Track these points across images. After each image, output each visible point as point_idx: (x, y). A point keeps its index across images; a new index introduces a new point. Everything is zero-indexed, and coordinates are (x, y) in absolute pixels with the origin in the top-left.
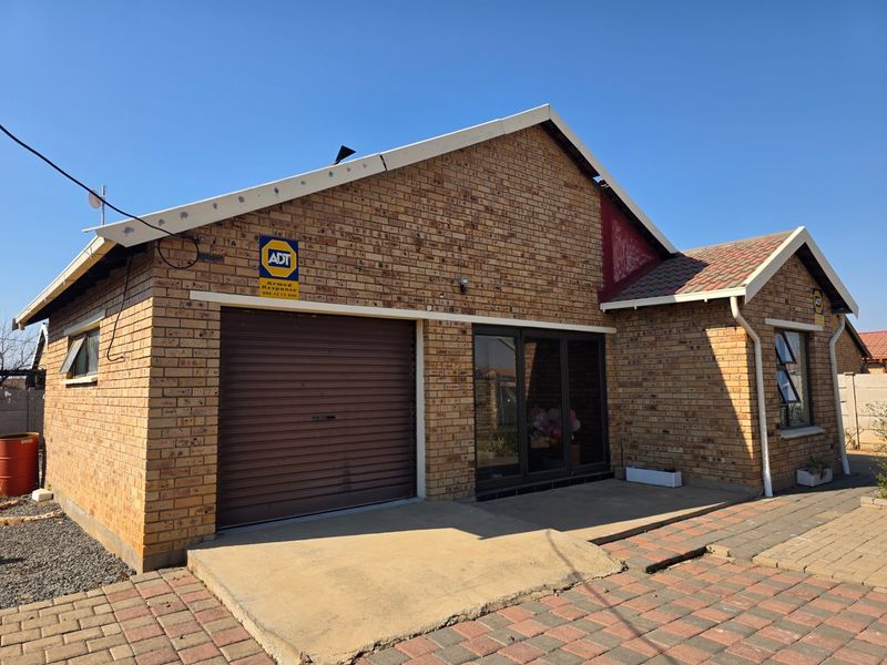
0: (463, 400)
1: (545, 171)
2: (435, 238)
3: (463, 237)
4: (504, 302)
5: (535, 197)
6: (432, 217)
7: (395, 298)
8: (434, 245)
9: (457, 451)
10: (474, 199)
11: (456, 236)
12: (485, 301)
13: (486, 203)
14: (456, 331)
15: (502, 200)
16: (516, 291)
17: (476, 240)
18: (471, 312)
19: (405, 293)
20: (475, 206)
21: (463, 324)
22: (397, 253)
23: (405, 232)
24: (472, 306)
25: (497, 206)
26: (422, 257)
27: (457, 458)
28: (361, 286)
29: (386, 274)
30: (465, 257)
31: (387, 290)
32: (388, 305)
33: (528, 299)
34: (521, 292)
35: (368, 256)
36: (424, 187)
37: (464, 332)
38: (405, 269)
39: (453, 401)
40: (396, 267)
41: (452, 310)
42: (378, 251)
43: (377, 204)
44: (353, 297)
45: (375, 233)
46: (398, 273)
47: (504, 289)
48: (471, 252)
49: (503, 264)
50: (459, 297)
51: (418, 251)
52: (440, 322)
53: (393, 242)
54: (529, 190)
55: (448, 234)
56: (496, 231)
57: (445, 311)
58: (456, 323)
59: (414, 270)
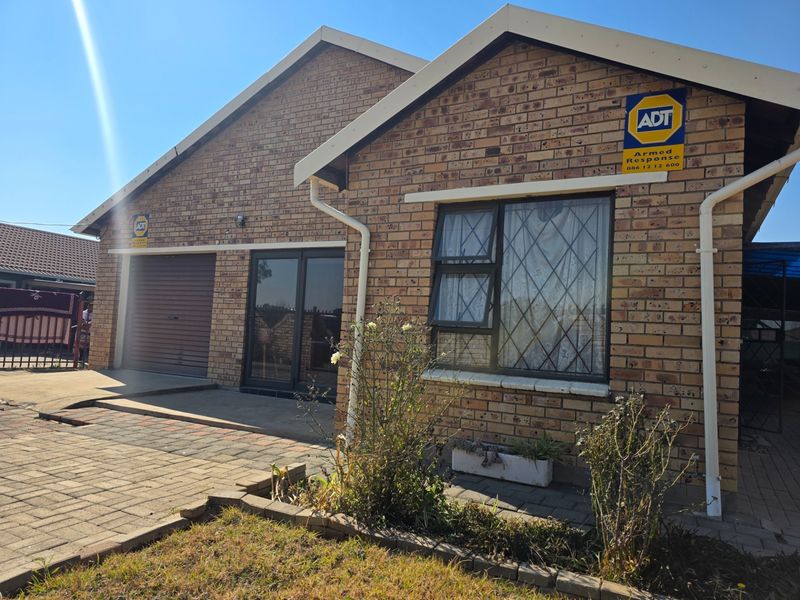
0: (237, 312)
1: (339, 90)
2: (226, 189)
3: (248, 182)
4: (281, 228)
5: (324, 121)
6: (225, 174)
7: (195, 239)
8: (225, 195)
9: (228, 350)
10: (260, 148)
11: (242, 182)
12: (263, 230)
13: (270, 146)
14: (236, 258)
15: (287, 138)
16: (294, 216)
17: (259, 181)
18: (250, 241)
19: (202, 235)
20: (260, 153)
21: (243, 251)
22: (199, 207)
23: (206, 191)
24: (251, 236)
25: (281, 145)
26: (215, 206)
27: (229, 355)
28: (177, 234)
29: (192, 223)
30: (248, 198)
31: (191, 234)
32: (191, 244)
33: (307, 221)
34: (300, 216)
35: (183, 213)
36: (221, 153)
37: (243, 258)
38: (204, 217)
39: (228, 311)
40: (199, 217)
41: (234, 241)
42: (188, 209)
43: (190, 178)
44: (172, 242)
45: (188, 198)
46: (199, 221)
47: (282, 217)
48: (254, 192)
49: (283, 195)
50: (240, 230)
51: (213, 202)
52: (225, 252)
53: (197, 200)
54: (318, 117)
55: (237, 183)
56: (278, 167)
57: (229, 243)
58: (237, 251)
59: (210, 217)
